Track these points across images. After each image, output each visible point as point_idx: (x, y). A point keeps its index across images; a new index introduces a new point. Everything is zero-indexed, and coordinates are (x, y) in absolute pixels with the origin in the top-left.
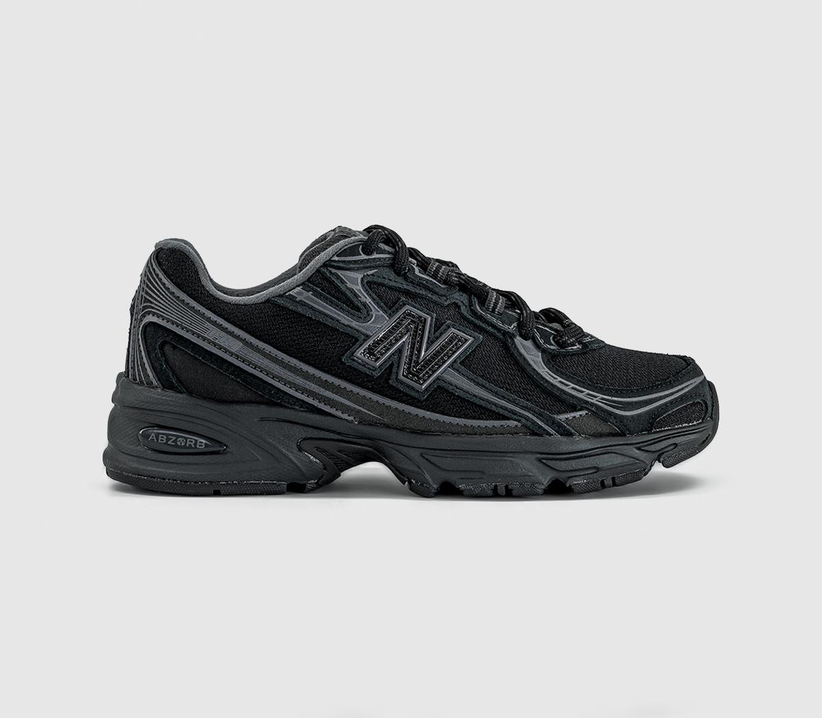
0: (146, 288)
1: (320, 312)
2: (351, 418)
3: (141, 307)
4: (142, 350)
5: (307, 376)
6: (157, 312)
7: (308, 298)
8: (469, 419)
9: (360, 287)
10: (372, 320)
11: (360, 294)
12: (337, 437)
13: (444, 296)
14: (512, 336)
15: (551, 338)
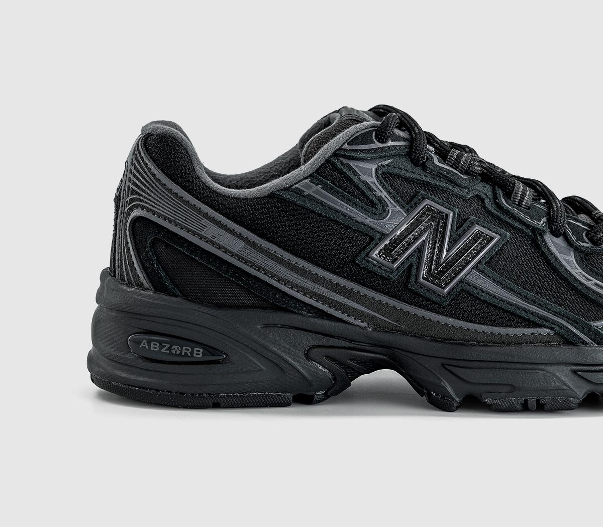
0: (133, 179)
1: (331, 208)
2: (364, 324)
3: (128, 199)
4: (131, 248)
5: (316, 279)
6: (147, 205)
7: (317, 192)
8: (496, 326)
9: (374, 180)
10: (389, 216)
11: (374, 187)
12: (347, 344)
13: (466, 188)
14: (542, 233)
15: (584, 234)
